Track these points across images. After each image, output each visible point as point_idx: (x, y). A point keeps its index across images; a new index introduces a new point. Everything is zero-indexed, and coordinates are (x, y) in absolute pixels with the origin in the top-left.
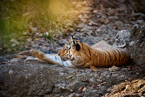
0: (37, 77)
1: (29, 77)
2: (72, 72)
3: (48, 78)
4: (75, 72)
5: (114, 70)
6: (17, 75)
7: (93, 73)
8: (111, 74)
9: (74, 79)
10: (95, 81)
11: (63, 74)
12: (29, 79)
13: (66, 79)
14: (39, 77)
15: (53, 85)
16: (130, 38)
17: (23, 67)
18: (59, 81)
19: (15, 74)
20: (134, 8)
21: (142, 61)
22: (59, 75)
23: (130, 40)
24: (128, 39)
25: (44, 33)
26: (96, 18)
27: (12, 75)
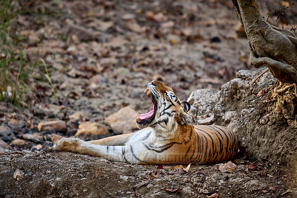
0: (76, 185)
1: (57, 183)
2: (144, 174)
3: (97, 187)
4: (150, 174)
5: (230, 171)
6: (31, 180)
7: (187, 176)
8: (227, 178)
9: (150, 189)
10: (193, 192)
11: (126, 178)
12: (58, 188)
13: (134, 188)
14: (80, 185)
17: (43, 165)
18: (120, 191)
19: (27, 179)
20: (254, 48)
21: (266, 151)
22: (120, 180)
23: (223, 108)
24: (217, 107)
25: (4, 93)
26: (75, 61)
27: (21, 181)
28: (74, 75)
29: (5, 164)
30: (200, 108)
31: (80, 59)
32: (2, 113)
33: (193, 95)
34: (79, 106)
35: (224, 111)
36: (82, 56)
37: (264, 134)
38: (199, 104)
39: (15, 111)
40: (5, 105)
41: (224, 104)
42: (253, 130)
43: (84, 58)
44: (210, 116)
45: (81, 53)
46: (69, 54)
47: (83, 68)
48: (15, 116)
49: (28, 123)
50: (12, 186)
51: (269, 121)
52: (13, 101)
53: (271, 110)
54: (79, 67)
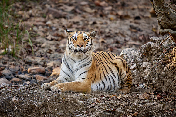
0: (50, 106)
1: (39, 105)
2: (92, 100)
3: (63, 107)
4: (97, 100)
5: (145, 98)
6: (23, 103)
7: (119, 102)
8: (144, 103)
9: (96, 109)
10: (123, 112)
11: (81, 102)
12: (40, 108)
13: (86, 109)
14: (53, 106)
15: (71, 115)
16: (141, 58)
17: (31, 94)
18: (78, 110)
19: (20, 102)
20: (161, 23)
21: (168, 87)
22: (78, 103)
23: (142, 60)
24: (138, 59)
25: (7, 49)
26: (51, 30)
27: (16, 103)
28: (50, 39)
29: (7, 93)
30: (128, 59)
31: (54, 29)
32: (6, 61)
33: (123, 52)
34: (53, 58)
35: (142, 62)
36: (55, 27)
37: (167, 76)
38: (127, 57)
39: (14, 60)
40: (7, 57)
41: (142, 57)
42: (160, 74)
43: (57, 28)
44: (133, 65)
45: (54, 25)
46: (47, 26)
47: (56, 35)
48: (13, 64)
49: (21, 68)
50: (11, 106)
51: (170, 68)
52: (13, 55)
53: (171, 62)
54: (53, 34)
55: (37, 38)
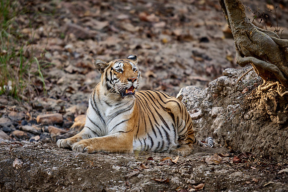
0: (71, 174)
1: (53, 172)
2: (135, 165)
3: (91, 176)
4: (141, 165)
5: (216, 163)
6: (29, 168)
7: (175, 167)
8: (213, 170)
9: (140, 178)
10: (181, 183)
11: (118, 168)
12: (54, 176)
13: (125, 178)
14: (74, 174)
15: (102, 188)
17: (41, 155)
18: (112, 180)
19: (25, 168)
20: (240, 47)
21: (250, 145)
22: (113, 170)
23: (210, 104)
24: (205, 103)
25: (4, 87)
26: (73, 58)
27: (19, 169)
28: (71, 71)
29: (5, 154)
30: (189, 103)
31: (77, 56)
32: (3, 105)
33: (182, 91)
34: (75, 100)
35: (211, 107)
36: (79, 53)
37: (249, 128)
38: (188, 100)
39: (15, 104)
40: (5, 98)
41: (211, 100)
42: (238, 125)
43: (81, 55)
44: (198, 111)
45: (78, 50)
46: (66, 51)
47: (80, 65)
48: (15, 109)
49: (27, 116)
50: (11, 174)
51: (253, 116)
52: (13, 95)
53: (255, 107)
54: (75, 64)
55: (50, 69)
